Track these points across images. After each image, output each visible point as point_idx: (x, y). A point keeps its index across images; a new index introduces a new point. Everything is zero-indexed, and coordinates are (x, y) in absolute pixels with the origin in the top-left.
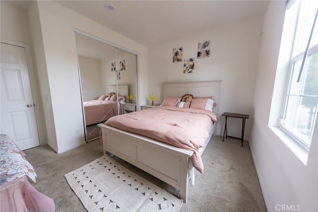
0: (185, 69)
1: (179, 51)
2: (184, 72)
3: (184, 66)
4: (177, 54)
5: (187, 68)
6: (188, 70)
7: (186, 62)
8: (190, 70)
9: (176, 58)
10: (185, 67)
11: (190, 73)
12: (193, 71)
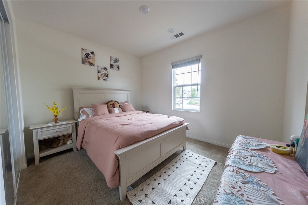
0: (100, 76)
1: (91, 54)
2: (99, 78)
3: (99, 72)
4: (87, 56)
5: (102, 75)
6: (103, 78)
7: (100, 69)
8: (105, 78)
9: (87, 60)
10: (100, 74)
11: (105, 81)
12: (108, 79)
